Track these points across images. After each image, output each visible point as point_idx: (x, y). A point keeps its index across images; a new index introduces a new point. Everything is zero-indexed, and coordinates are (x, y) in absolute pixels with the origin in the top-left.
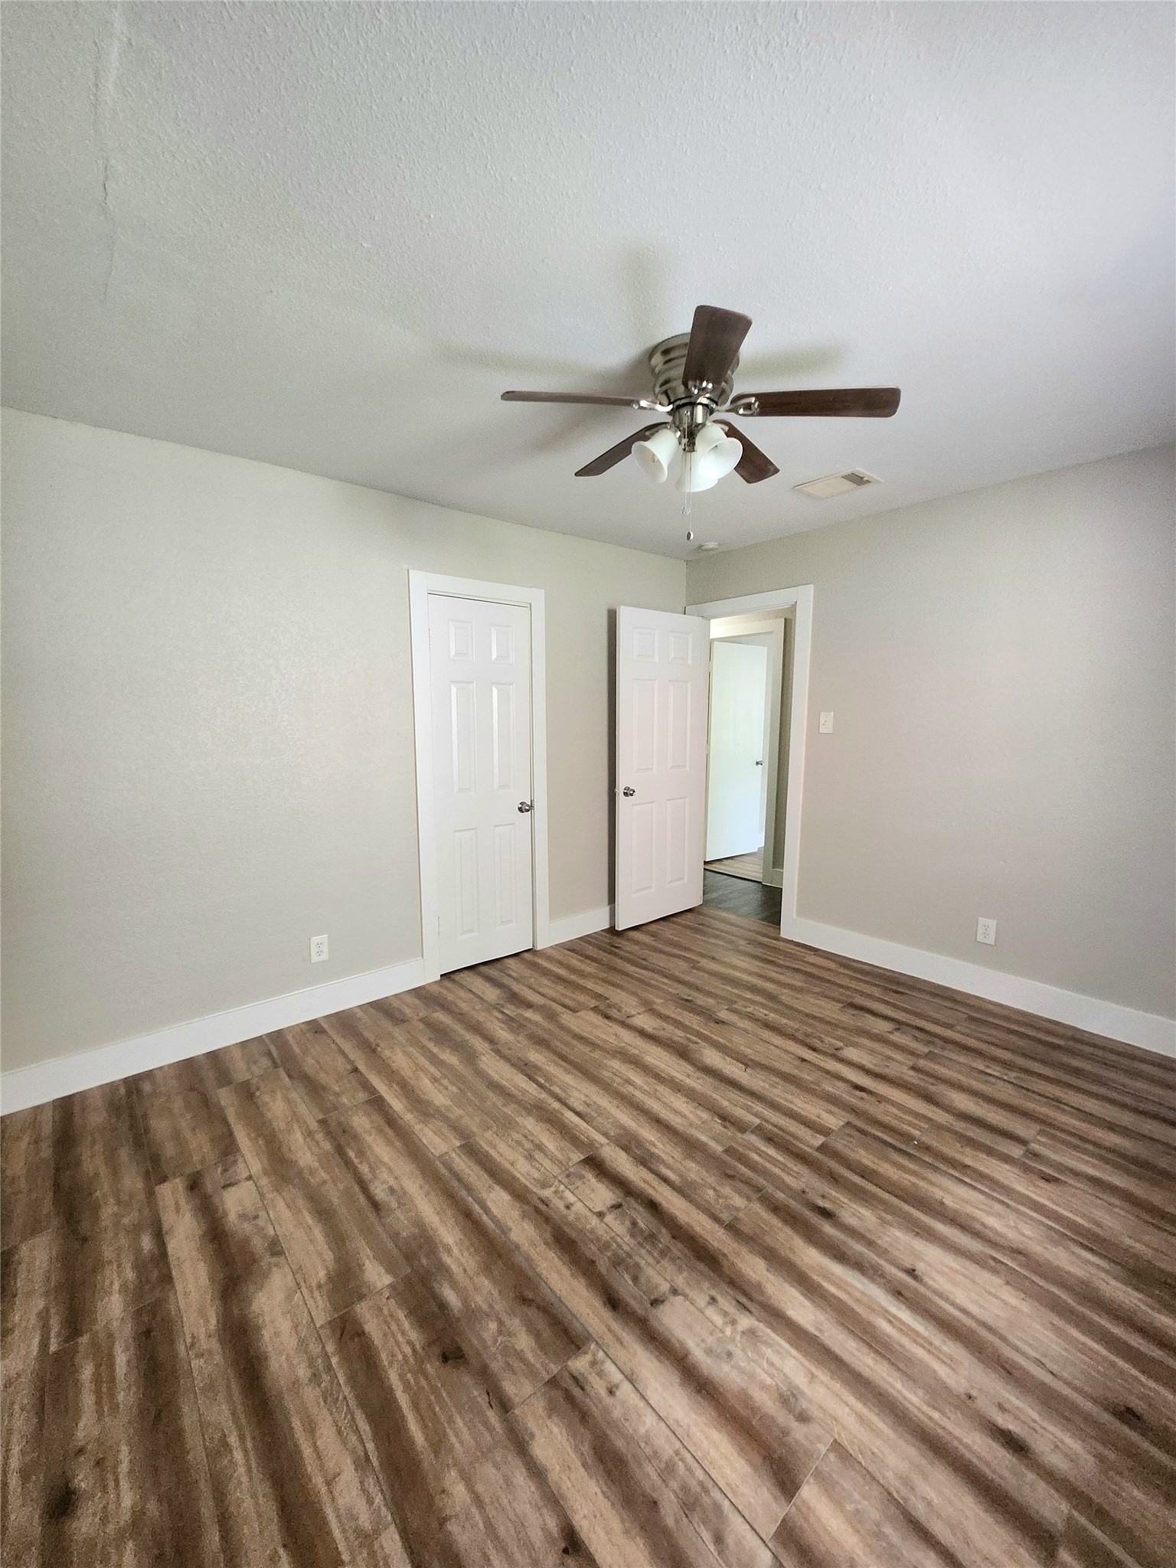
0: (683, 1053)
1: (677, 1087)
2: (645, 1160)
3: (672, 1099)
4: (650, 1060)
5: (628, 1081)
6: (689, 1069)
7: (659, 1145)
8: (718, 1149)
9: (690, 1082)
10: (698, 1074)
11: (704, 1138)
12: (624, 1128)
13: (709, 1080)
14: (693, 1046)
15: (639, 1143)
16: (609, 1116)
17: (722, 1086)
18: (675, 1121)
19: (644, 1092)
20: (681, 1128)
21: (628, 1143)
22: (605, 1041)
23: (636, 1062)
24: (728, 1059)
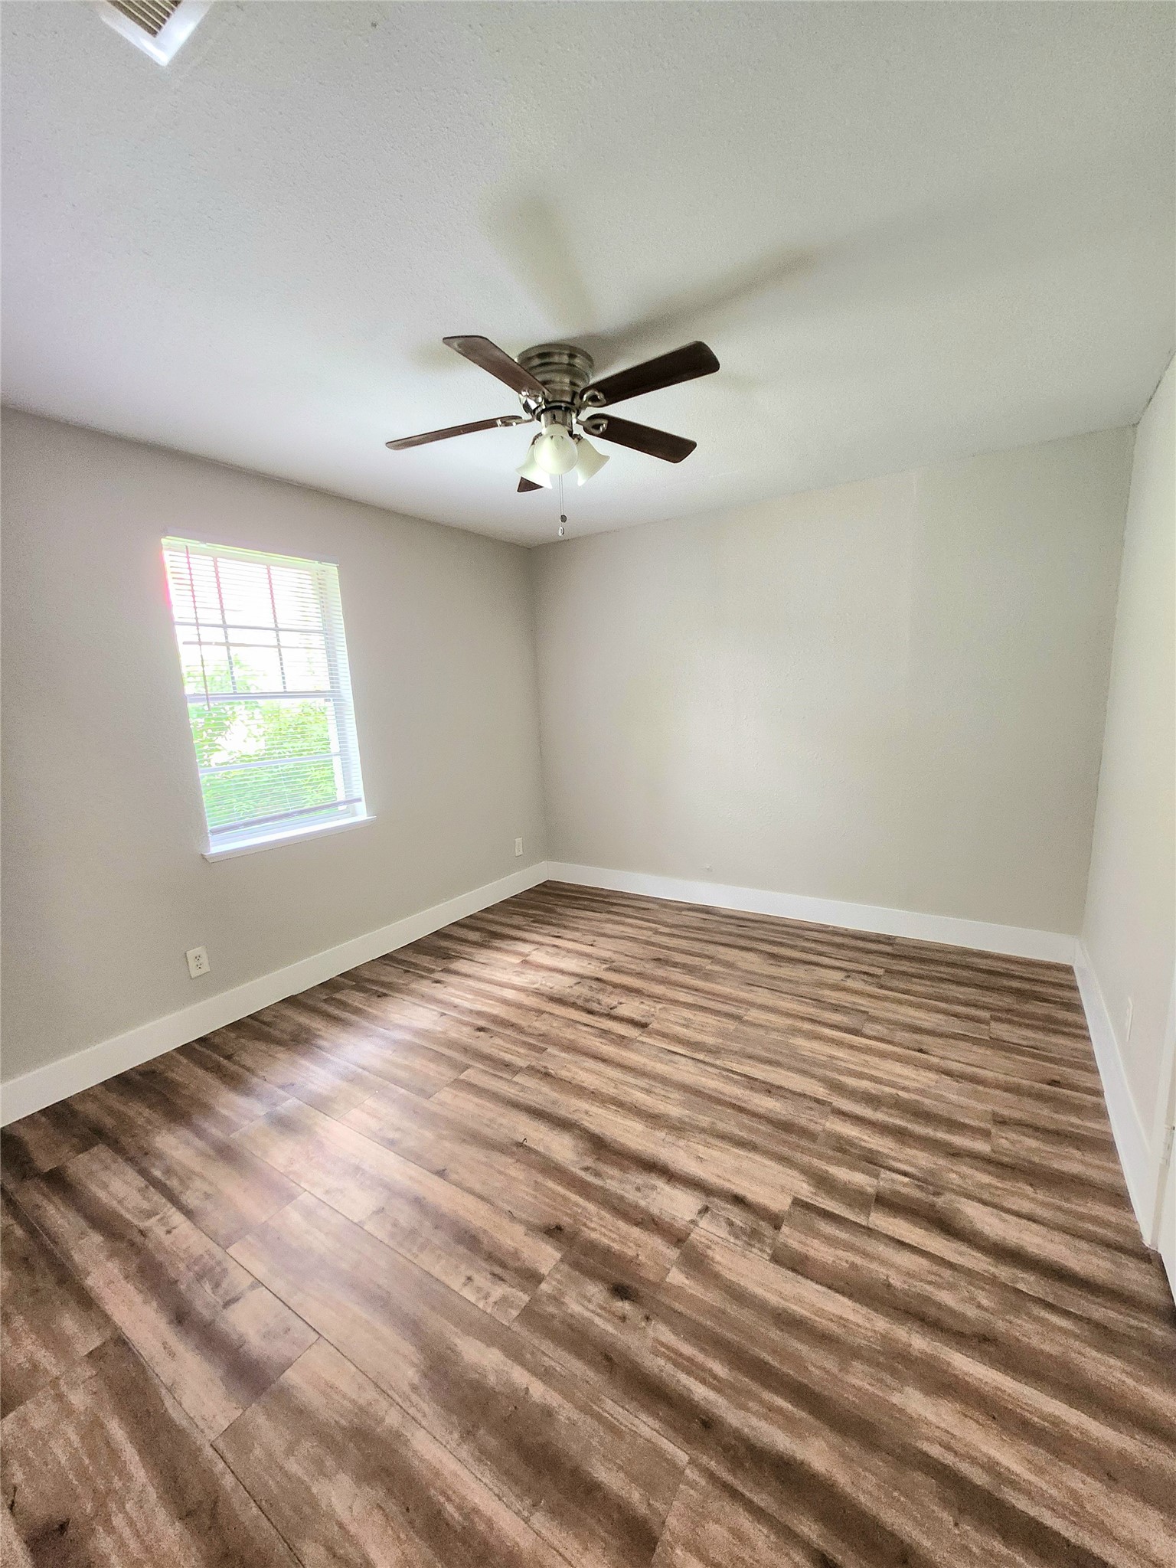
0: (599, 1146)
1: (594, 1096)
2: (604, 1033)
3: (597, 1082)
4: (638, 1126)
5: (648, 1092)
6: (587, 1123)
7: (598, 1044)
8: (551, 1050)
9: (583, 1105)
10: (575, 1117)
11: (563, 1055)
12: (633, 1050)
13: (562, 1112)
14: (589, 1162)
15: (612, 1042)
16: (647, 1056)
17: (549, 1108)
18: (590, 1063)
19: (627, 1084)
20: (584, 1058)
21: (621, 1041)
22: (708, 1145)
23: (654, 1119)
24: (541, 1149)
